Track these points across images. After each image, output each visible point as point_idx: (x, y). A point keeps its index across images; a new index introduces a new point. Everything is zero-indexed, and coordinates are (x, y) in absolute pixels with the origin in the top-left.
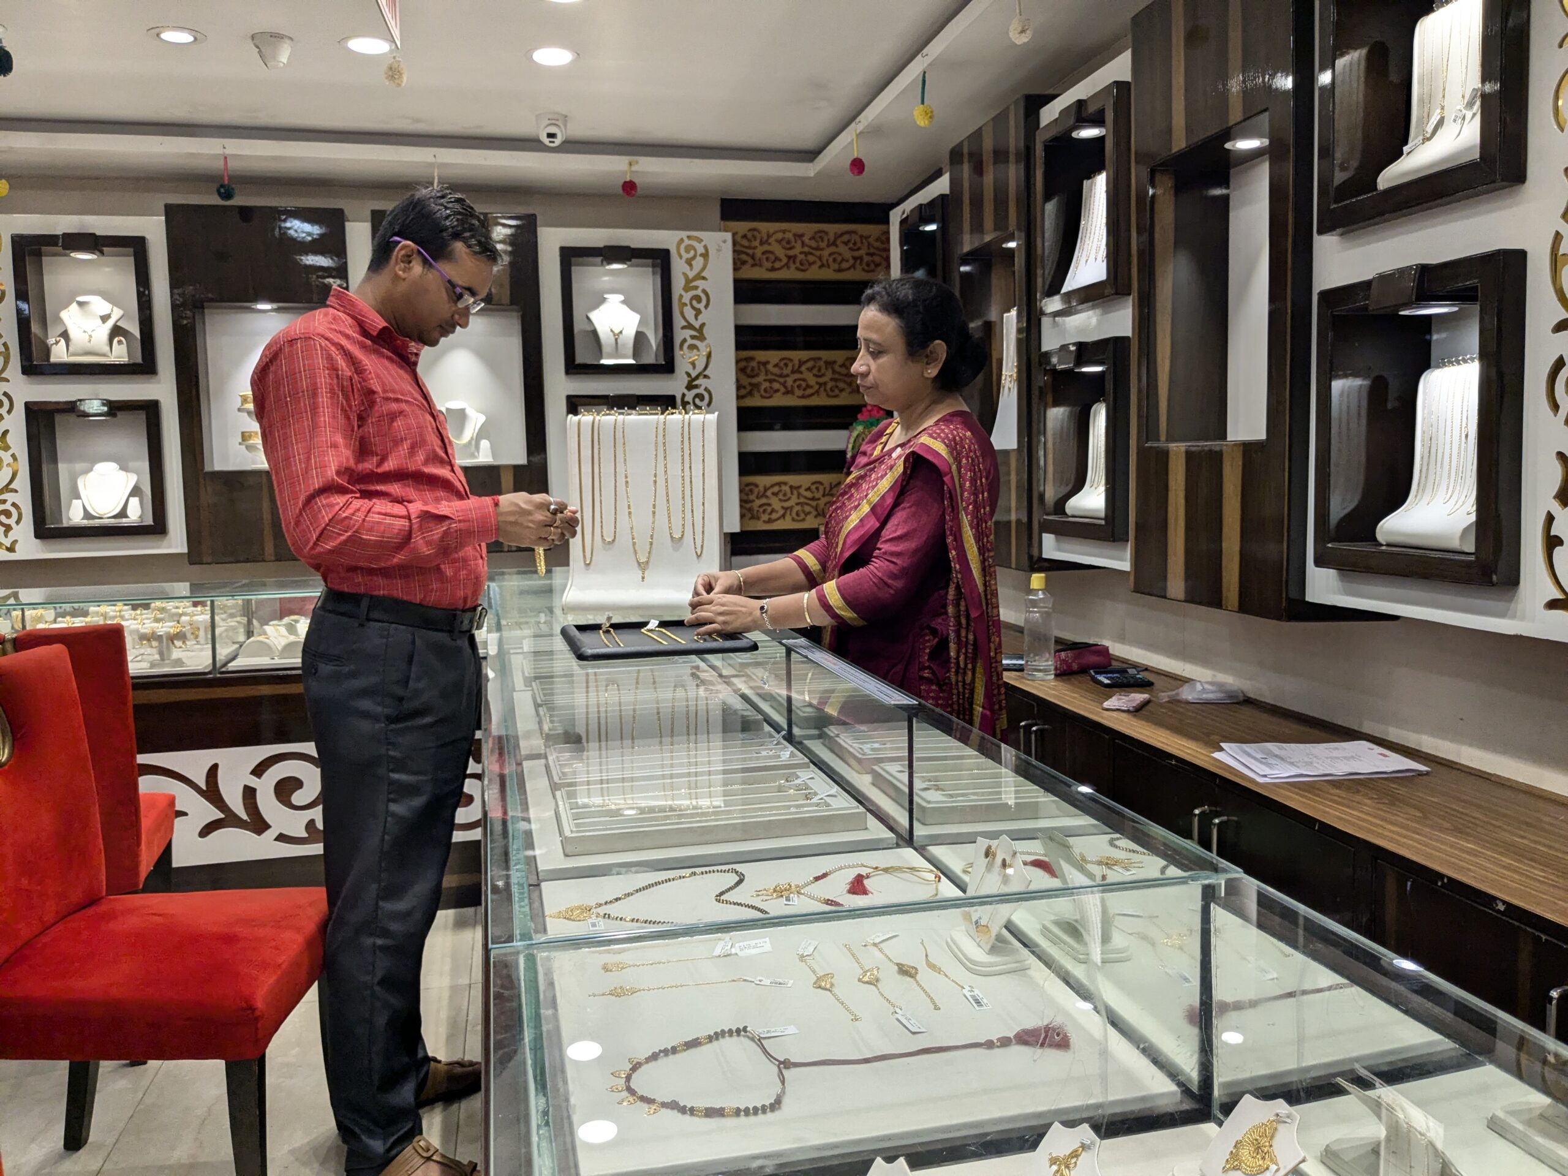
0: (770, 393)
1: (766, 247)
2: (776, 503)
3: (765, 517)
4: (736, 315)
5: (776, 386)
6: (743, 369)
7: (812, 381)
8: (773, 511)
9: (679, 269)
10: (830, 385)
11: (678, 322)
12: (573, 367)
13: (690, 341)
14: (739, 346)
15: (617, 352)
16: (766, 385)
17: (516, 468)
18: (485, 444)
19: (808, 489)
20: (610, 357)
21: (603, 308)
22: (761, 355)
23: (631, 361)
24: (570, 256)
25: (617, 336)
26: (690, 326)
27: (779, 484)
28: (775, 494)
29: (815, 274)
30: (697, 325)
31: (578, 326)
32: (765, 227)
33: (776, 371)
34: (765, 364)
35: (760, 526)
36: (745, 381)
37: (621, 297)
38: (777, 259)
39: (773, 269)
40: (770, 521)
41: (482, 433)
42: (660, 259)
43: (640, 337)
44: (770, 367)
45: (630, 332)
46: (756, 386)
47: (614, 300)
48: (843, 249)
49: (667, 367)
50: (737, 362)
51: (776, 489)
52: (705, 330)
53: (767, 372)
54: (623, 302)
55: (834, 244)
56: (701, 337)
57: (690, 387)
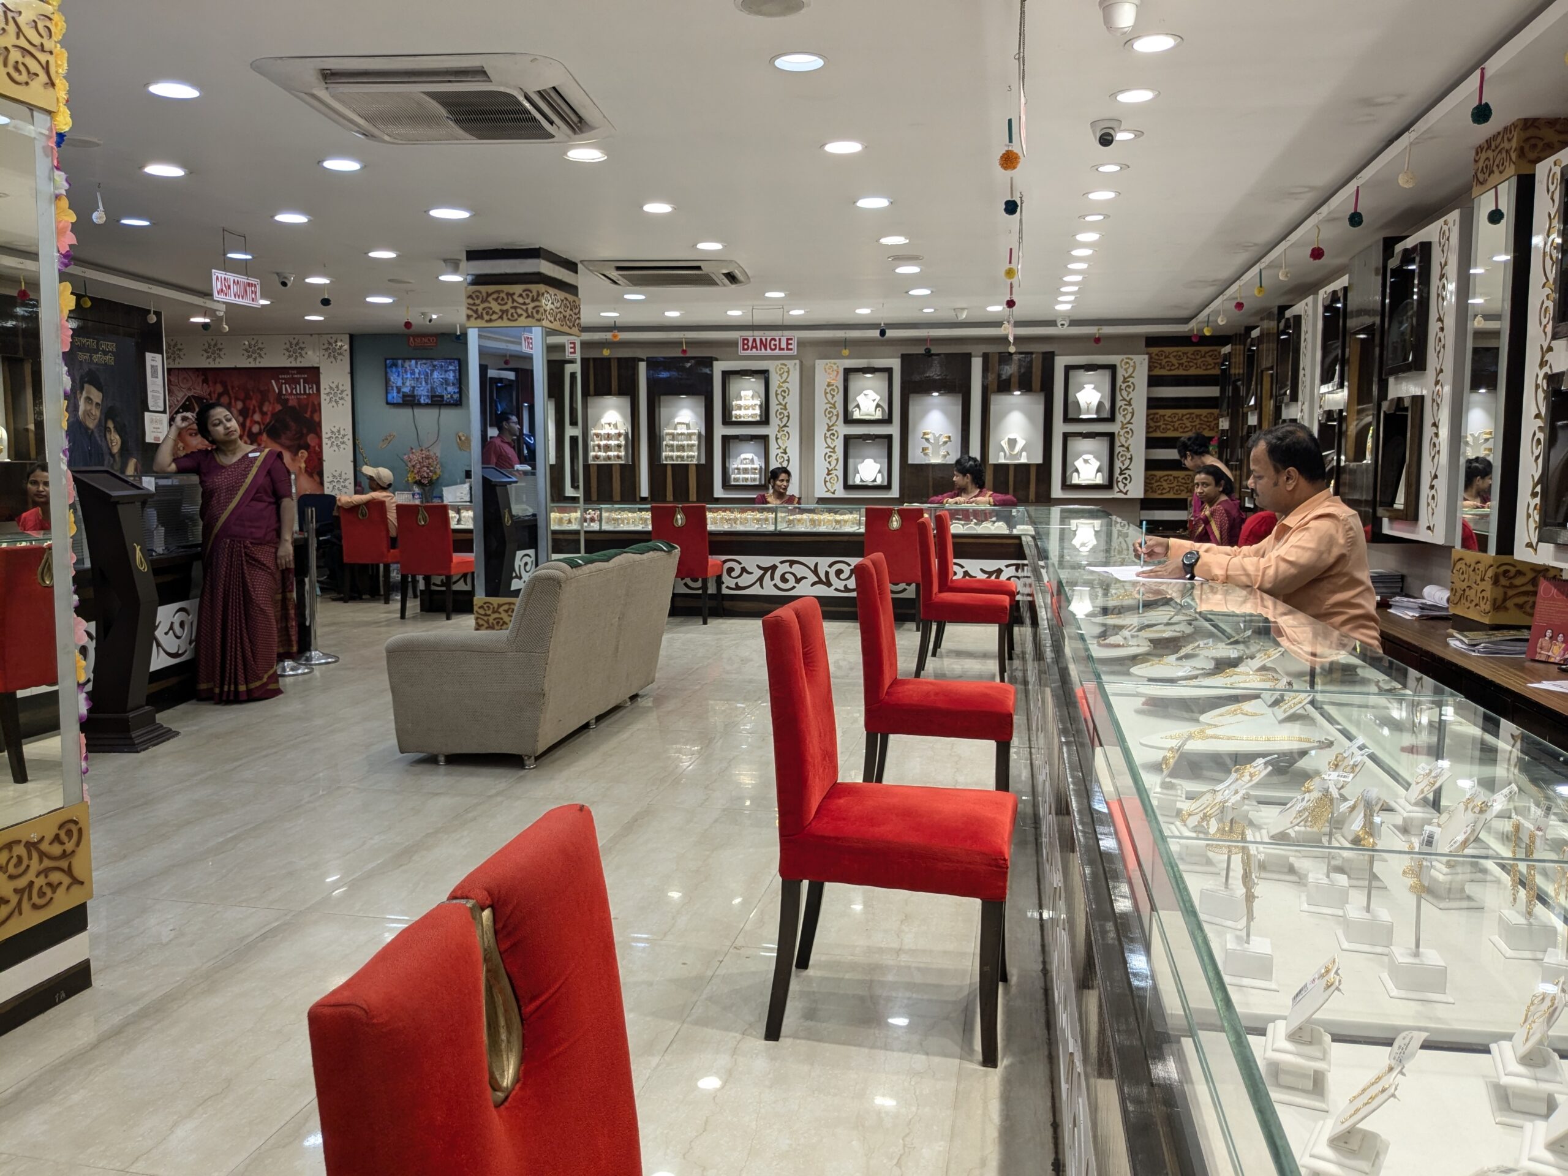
0: (1166, 430)
1: (1168, 359)
2: (1165, 485)
3: (1159, 492)
4: (1148, 392)
5: (1169, 427)
6: (1150, 418)
7: (1188, 424)
8: (1164, 489)
9: (1121, 373)
10: (1198, 426)
11: (1119, 397)
12: (1067, 419)
13: (1124, 407)
14: (1149, 407)
15: (1088, 411)
16: (1164, 426)
17: (1038, 465)
18: (1024, 454)
19: (1183, 479)
20: (1085, 414)
21: (1083, 391)
22: (1161, 412)
23: (1095, 416)
24: (1068, 369)
25: (1088, 405)
26: (1124, 399)
27: (1168, 475)
28: (1166, 481)
29: (1193, 371)
30: (1128, 399)
31: (1070, 399)
32: (1167, 350)
33: (1170, 419)
34: (1164, 416)
35: (1156, 496)
36: (1152, 424)
37: (1092, 386)
38: (1173, 365)
39: (1170, 370)
40: (1162, 494)
41: (1023, 450)
42: (1112, 368)
43: (1100, 405)
44: (1166, 418)
45: (1095, 403)
46: (1159, 427)
47: (1089, 388)
48: (1209, 359)
49: (1112, 419)
50: (1148, 416)
51: (1166, 478)
52: (1132, 402)
53: (1164, 420)
54: (1094, 388)
55: (1204, 357)
56: (1130, 404)
57: (1122, 428)
